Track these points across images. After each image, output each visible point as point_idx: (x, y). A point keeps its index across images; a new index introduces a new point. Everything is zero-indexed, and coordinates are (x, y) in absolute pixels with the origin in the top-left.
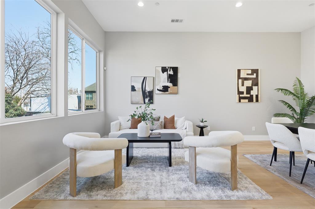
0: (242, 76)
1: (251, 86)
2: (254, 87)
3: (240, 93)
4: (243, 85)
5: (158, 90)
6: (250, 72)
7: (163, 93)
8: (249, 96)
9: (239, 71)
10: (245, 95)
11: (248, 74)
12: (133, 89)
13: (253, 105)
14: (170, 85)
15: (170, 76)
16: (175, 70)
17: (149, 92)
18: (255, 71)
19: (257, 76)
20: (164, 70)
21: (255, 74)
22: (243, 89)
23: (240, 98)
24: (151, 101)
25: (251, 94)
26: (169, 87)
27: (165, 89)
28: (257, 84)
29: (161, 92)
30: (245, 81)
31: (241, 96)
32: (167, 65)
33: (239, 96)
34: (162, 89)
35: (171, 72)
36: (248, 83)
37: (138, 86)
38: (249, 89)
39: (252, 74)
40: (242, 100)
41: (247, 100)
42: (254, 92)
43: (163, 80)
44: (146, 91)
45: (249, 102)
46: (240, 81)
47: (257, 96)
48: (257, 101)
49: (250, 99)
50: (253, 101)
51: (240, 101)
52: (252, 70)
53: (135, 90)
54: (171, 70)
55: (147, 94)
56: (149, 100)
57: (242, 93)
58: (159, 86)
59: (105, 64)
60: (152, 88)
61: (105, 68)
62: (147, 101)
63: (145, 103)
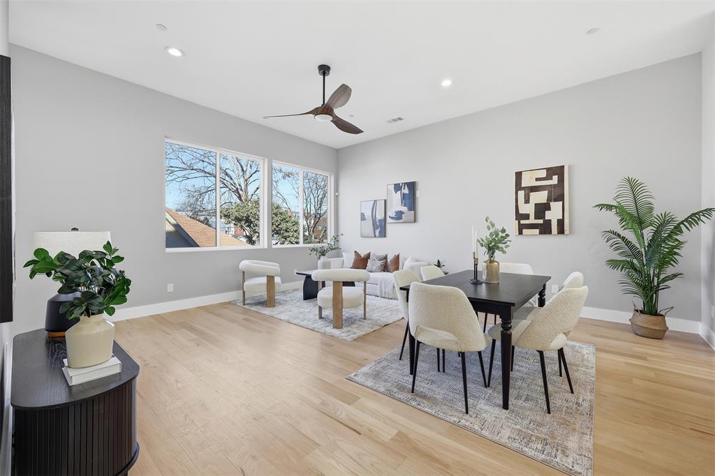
0: (527, 181)
1: (546, 202)
2: (553, 204)
3: (520, 216)
4: (527, 201)
5: (390, 217)
6: (543, 174)
7: (396, 221)
8: (541, 221)
9: (519, 175)
10: (532, 220)
11: (537, 179)
12: (363, 218)
13: (553, 240)
14: (404, 209)
15: (404, 196)
16: (412, 186)
17: (380, 220)
18: (559, 171)
19: (561, 180)
20: (397, 187)
21: (555, 178)
22: (528, 209)
23: (521, 228)
24: (383, 234)
25: (546, 219)
26: (404, 213)
27: (399, 215)
28: (560, 198)
29: (393, 221)
30: (531, 194)
31: (522, 222)
32: (400, 181)
33: (519, 222)
34: (394, 216)
35: (406, 191)
36: (541, 197)
37: (368, 214)
38: (541, 209)
39: (549, 177)
40: (525, 231)
41: (537, 231)
42: (553, 214)
43: (396, 204)
44: (377, 220)
45: (540, 233)
46: (521, 194)
47: (561, 223)
48: (561, 231)
49: (545, 229)
50: (550, 233)
51: (520, 233)
52: (548, 169)
53: (365, 219)
54: (406, 187)
55: (378, 223)
56: (380, 232)
57: (527, 217)
58: (391, 212)
59: (337, 189)
60: (383, 216)
61: (337, 194)
62: (377, 233)
63: (375, 236)
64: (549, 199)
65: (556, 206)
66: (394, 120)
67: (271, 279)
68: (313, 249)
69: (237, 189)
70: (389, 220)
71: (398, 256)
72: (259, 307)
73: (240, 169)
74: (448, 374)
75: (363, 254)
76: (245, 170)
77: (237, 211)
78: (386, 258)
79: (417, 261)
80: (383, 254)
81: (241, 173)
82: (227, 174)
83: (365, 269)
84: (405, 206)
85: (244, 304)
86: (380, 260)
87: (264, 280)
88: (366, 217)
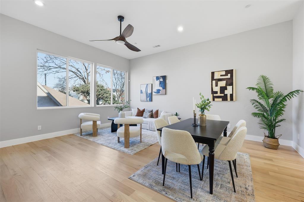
0: (217, 76)
1: (225, 86)
2: (228, 87)
3: (213, 92)
4: (217, 85)
5: (154, 92)
6: (224, 73)
7: (157, 94)
8: (223, 95)
9: (213, 74)
10: (219, 94)
11: (221, 76)
12: (141, 92)
13: (228, 103)
14: (161, 88)
15: (161, 83)
16: (164, 77)
17: (149, 94)
18: (230, 72)
19: (232, 76)
20: (158, 78)
21: (229, 75)
22: (217, 89)
23: (214, 98)
24: (151, 100)
25: (225, 94)
26: (160, 90)
27: (158, 91)
28: (231, 84)
29: (156, 94)
30: (218, 82)
31: (215, 95)
32: (160, 75)
33: (213, 95)
34: (156, 92)
35: (162, 80)
36: (222, 84)
37: (144, 90)
38: (223, 89)
39: (226, 75)
40: (216, 99)
41: (221, 99)
42: (228, 92)
43: (157, 86)
45: (222, 100)
46: (214, 82)
47: (232, 96)
48: (232, 99)
49: (225, 98)
50: (227, 100)
51: (214, 100)
52: (226, 71)
53: (142, 93)
54: (162, 78)
55: (148, 95)
56: (149, 99)
57: (216, 93)
58: (155, 90)
59: (129, 79)
60: (151, 91)
61: (129, 81)
62: (148, 99)
63: (147, 101)
64: (226, 85)
65: (229, 88)
66: (156, 46)
67: (95, 122)
68: (116, 107)
69: (83, 78)
70: (154, 93)
71: (158, 110)
72: (88, 137)
73: (85, 68)
74: (181, 173)
75: (141, 109)
76: (87, 69)
77: (82, 88)
78: (152, 111)
79: (166, 112)
80: (151, 109)
81: (85, 70)
82: (78, 71)
83: (142, 116)
84: (161, 87)
85: (81, 135)
86: (149, 112)
87: (91, 123)
88: (143, 92)
